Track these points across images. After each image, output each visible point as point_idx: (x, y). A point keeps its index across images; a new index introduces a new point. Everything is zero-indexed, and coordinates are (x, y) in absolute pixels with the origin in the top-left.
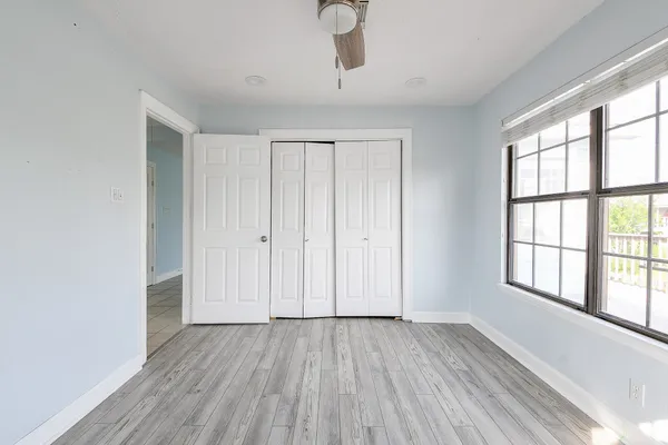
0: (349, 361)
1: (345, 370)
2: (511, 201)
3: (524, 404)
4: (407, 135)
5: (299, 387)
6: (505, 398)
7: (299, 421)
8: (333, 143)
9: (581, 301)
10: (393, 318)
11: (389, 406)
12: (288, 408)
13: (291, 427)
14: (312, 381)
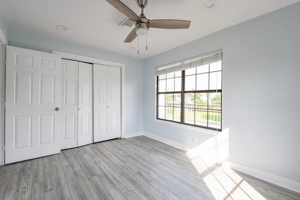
0: (113, 156)
1: (115, 159)
2: (158, 93)
3: (170, 152)
4: (123, 66)
5: (102, 171)
6: (165, 152)
7: (113, 180)
8: (92, 64)
9: (180, 121)
10: (117, 139)
11: (138, 165)
12: (104, 178)
13: (112, 183)
14: (105, 167)
